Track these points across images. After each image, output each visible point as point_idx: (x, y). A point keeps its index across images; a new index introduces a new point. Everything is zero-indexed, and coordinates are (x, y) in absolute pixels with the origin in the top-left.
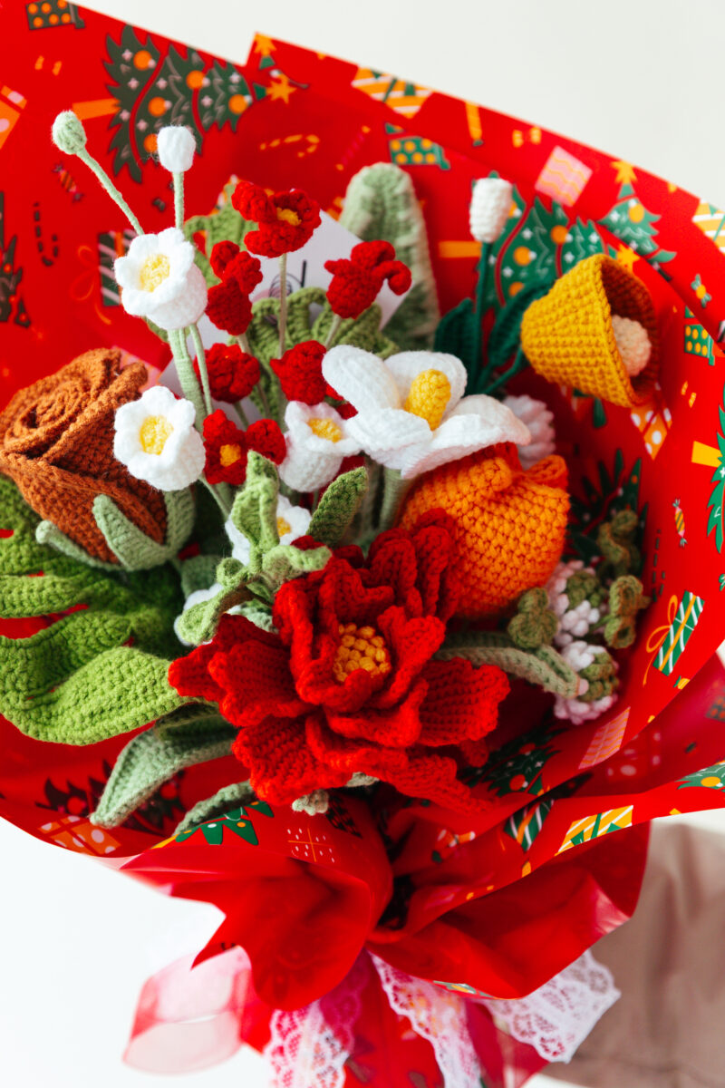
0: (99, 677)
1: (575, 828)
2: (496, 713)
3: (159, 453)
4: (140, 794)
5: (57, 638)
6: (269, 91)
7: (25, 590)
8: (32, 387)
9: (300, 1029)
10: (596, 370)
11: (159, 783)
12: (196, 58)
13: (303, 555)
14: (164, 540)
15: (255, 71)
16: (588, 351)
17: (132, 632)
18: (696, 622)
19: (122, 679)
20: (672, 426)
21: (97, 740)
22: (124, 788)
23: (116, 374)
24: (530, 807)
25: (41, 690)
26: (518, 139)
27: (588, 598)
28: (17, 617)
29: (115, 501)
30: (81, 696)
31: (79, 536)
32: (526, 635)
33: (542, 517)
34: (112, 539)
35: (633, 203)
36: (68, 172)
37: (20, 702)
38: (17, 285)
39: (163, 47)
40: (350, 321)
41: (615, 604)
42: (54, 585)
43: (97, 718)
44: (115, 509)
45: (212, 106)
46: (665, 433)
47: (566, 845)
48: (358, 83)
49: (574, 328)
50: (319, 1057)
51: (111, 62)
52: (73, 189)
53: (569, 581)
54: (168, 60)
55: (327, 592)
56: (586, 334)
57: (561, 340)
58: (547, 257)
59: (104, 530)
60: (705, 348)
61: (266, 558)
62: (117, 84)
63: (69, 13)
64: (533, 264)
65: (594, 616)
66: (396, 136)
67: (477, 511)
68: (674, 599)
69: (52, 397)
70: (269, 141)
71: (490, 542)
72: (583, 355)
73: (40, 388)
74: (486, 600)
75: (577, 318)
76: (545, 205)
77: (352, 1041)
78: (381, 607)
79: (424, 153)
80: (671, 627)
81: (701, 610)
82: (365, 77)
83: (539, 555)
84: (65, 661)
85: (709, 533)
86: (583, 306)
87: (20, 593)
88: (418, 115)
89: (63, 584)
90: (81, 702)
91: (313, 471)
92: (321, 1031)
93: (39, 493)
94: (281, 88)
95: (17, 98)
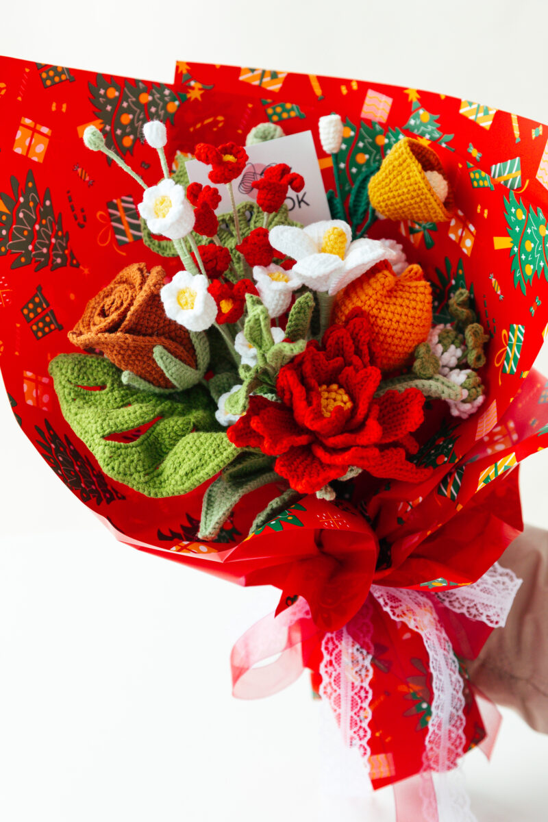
0: (184, 452)
1: (483, 475)
2: (422, 412)
3: (192, 308)
4: (224, 514)
5: (152, 437)
6: (189, 96)
7: (126, 414)
8: (97, 297)
9: (340, 647)
12: (141, 85)
13: (292, 345)
14: (196, 367)
15: (180, 85)
17: (194, 424)
18: (522, 339)
19: (199, 449)
20: (476, 233)
21: (193, 488)
22: (212, 515)
23: (147, 274)
24: (450, 474)
25: (151, 469)
26: (344, 90)
27: (453, 343)
28: (126, 431)
29: (165, 348)
30: (177, 465)
31: (147, 375)
32: (424, 370)
33: (418, 299)
34: (168, 371)
35: (421, 111)
36: (83, 169)
37: (142, 478)
38: (67, 243)
39: (121, 82)
40: (273, 214)
41: (470, 341)
42: (141, 408)
43: (190, 475)
44: (165, 352)
45: (157, 111)
46: (473, 239)
47: (481, 485)
48: (241, 78)
50: (355, 662)
51: (94, 97)
52: (87, 179)
53: (439, 336)
54: (125, 90)
55: (307, 368)
58: (375, 156)
59: (162, 367)
60: (485, 182)
61: (268, 355)
62: (100, 110)
63: (64, 74)
64: (368, 161)
66: (269, 105)
67: (380, 304)
68: (504, 332)
69: (112, 297)
70: (194, 125)
71: (391, 320)
73: (102, 297)
74: (396, 356)
76: (367, 124)
77: (373, 648)
78: (339, 370)
79: (288, 111)
80: (508, 348)
81: (523, 331)
82: (245, 73)
83: (421, 321)
84: (159, 451)
85: (516, 287)
87: (124, 417)
88: (281, 89)
89: (146, 406)
90: (178, 468)
91: (278, 303)
92: (353, 646)
93: (120, 353)
94: (196, 91)
95: (45, 130)
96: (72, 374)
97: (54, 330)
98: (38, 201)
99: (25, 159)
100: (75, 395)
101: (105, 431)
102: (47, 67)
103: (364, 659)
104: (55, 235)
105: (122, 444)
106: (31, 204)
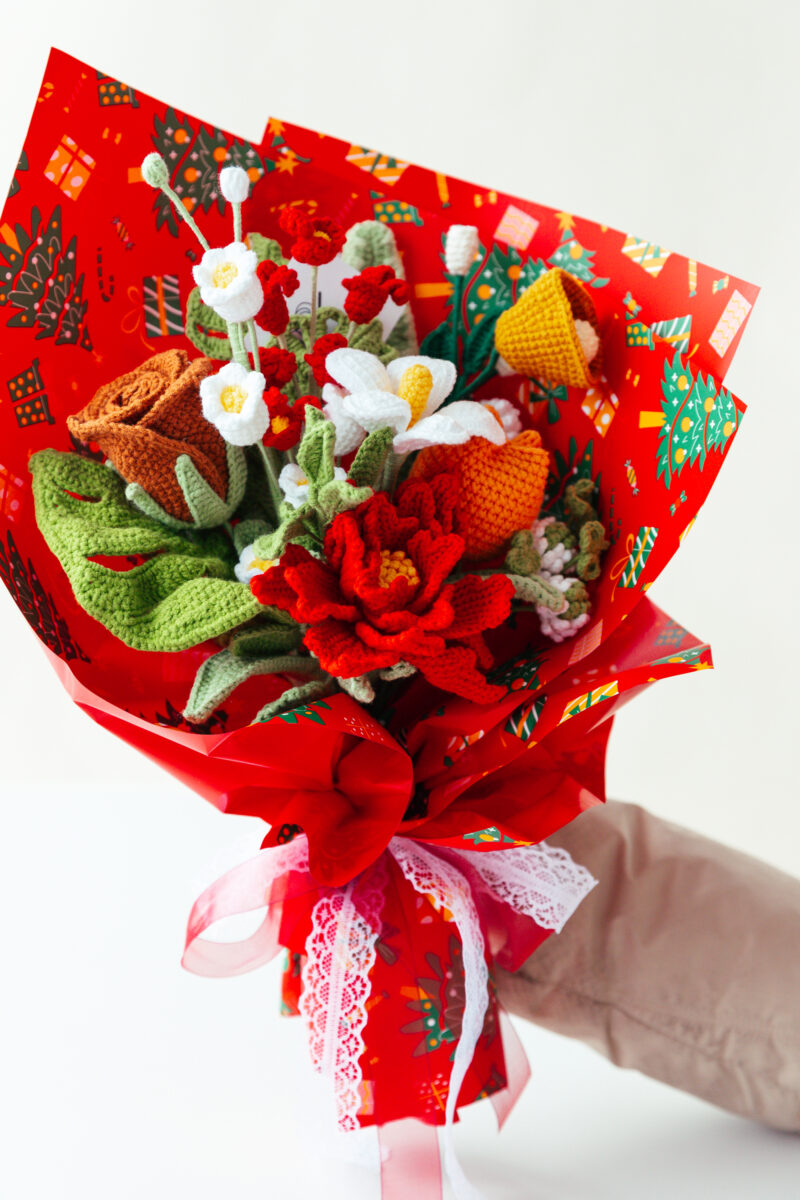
0: (188, 597)
1: (570, 706)
3: (239, 412)
4: (223, 692)
5: (148, 573)
6: (278, 165)
7: (120, 536)
8: (113, 383)
9: (336, 918)
10: (560, 357)
11: (237, 684)
12: (220, 137)
14: (226, 499)
15: (267, 150)
16: (554, 341)
17: (207, 568)
18: (652, 544)
19: (208, 597)
20: (620, 406)
21: (190, 644)
22: (207, 692)
23: (188, 363)
24: (525, 707)
25: (140, 612)
26: (478, 201)
27: (562, 541)
28: (117, 555)
29: (193, 460)
30: (175, 612)
31: (161, 494)
32: (520, 564)
33: (530, 469)
34: (190, 493)
35: (573, 244)
36: (124, 225)
37: (125, 620)
38: (84, 313)
39: (196, 127)
40: (364, 327)
41: (585, 541)
42: (142, 532)
43: (189, 627)
44: (193, 467)
46: (613, 413)
47: (566, 717)
48: (350, 158)
49: (541, 324)
50: (353, 941)
51: (158, 136)
52: (126, 239)
53: (546, 529)
54: (200, 137)
55: (371, 520)
56: (552, 328)
57: (530, 336)
58: (504, 291)
59: (183, 486)
60: (645, 339)
61: (322, 492)
63: (128, 94)
64: (493, 297)
65: (567, 556)
66: (379, 201)
68: (631, 537)
69: (136, 384)
70: (277, 205)
71: (490, 488)
72: (550, 346)
74: (487, 538)
75: (544, 316)
76: (501, 248)
77: (380, 925)
78: (410, 534)
79: (402, 213)
80: (631, 557)
81: (656, 534)
82: (355, 153)
83: (528, 500)
84: (154, 592)
85: (658, 477)
86: (548, 306)
87: (117, 538)
88: (398, 183)
89: (150, 533)
90: (175, 617)
91: (347, 436)
92: (354, 919)
93: (132, 456)
94: (288, 162)
95: (88, 160)
96: (60, 474)
97: (42, 421)
98: (59, 248)
99: (55, 189)
100: (58, 500)
101: (89, 549)
102: (109, 81)
103: (366, 938)
104: (71, 300)
105: (109, 570)
106: (50, 250)
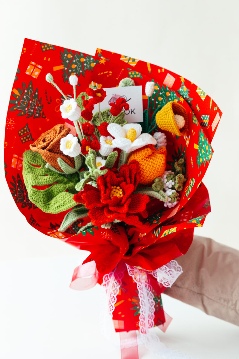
0: (59, 199)
1: (165, 232)
3: (70, 149)
4: (69, 224)
5: (50, 190)
6: (100, 62)
7: (43, 179)
8: (45, 133)
9: (110, 280)
10: (172, 128)
11: (73, 222)
12: (82, 55)
13: (101, 171)
14: (74, 167)
15: (97, 57)
17: (67, 188)
19: (64, 199)
20: (190, 140)
21: (59, 213)
22: (66, 223)
23: (62, 130)
24: (158, 227)
25: (47, 202)
26: (159, 71)
27: (171, 179)
28: (41, 185)
30: (55, 203)
31: (55, 166)
32: (156, 188)
33: (159, 161)
34: (62, 167)
35: (184, 87)
37: (42, 204)
38: (42, 109)
39: (74, 52)
40: (116, 117)
41: (177, 180)
42: (50, 178)
43: (58, 208)
44: (62, 160)
45: (87, 65)
47: (163, 236)
48: (121, 59)
49: (166, 118)
50: (113, 286)
51: (62, 57)
53: (167, 175)
54: (75, 55)
55: (108, 179)
56: (169, 120)
57: (164, 121)
58: (165, 99)
59: (60, 165)
60: (196, 122)
61: (94, 172)
62: (63, 62)
63: (51, 47)
64: (162, 100)
65: (173, 183)
66: (130, 71)
67: (144, 160)
68: (190, 180)
69: (48, 135)
70: (100, 73)
71: (147, 167)
72: (169, 124)
73: (47, 133)
74: (147, 180)
75: (167, 116)
76: (164, 87)
77: (121, 283)
78: (121, 182)
79: (137, 75)
80: (189, 186)
82: (123, 57)
83: (158, 170)
84: (52, 195)
85: (197, 165)
87: (42, 180)
88: (136, 66)
89: (52, 178)
90: (55, 204)
91: (106, 151)
92: (114, 280)
93: (45, 157)
94: (103, 61)
95: (40, 67)
96: (30, 159)
98: (33, 92)
99: (30, 77)
100: (29, 167)
101: (33, 184)
102: (44, 44)
103: (117, 286)
104: (37, 105)
105: (38, 190)
106: (30, 93)
